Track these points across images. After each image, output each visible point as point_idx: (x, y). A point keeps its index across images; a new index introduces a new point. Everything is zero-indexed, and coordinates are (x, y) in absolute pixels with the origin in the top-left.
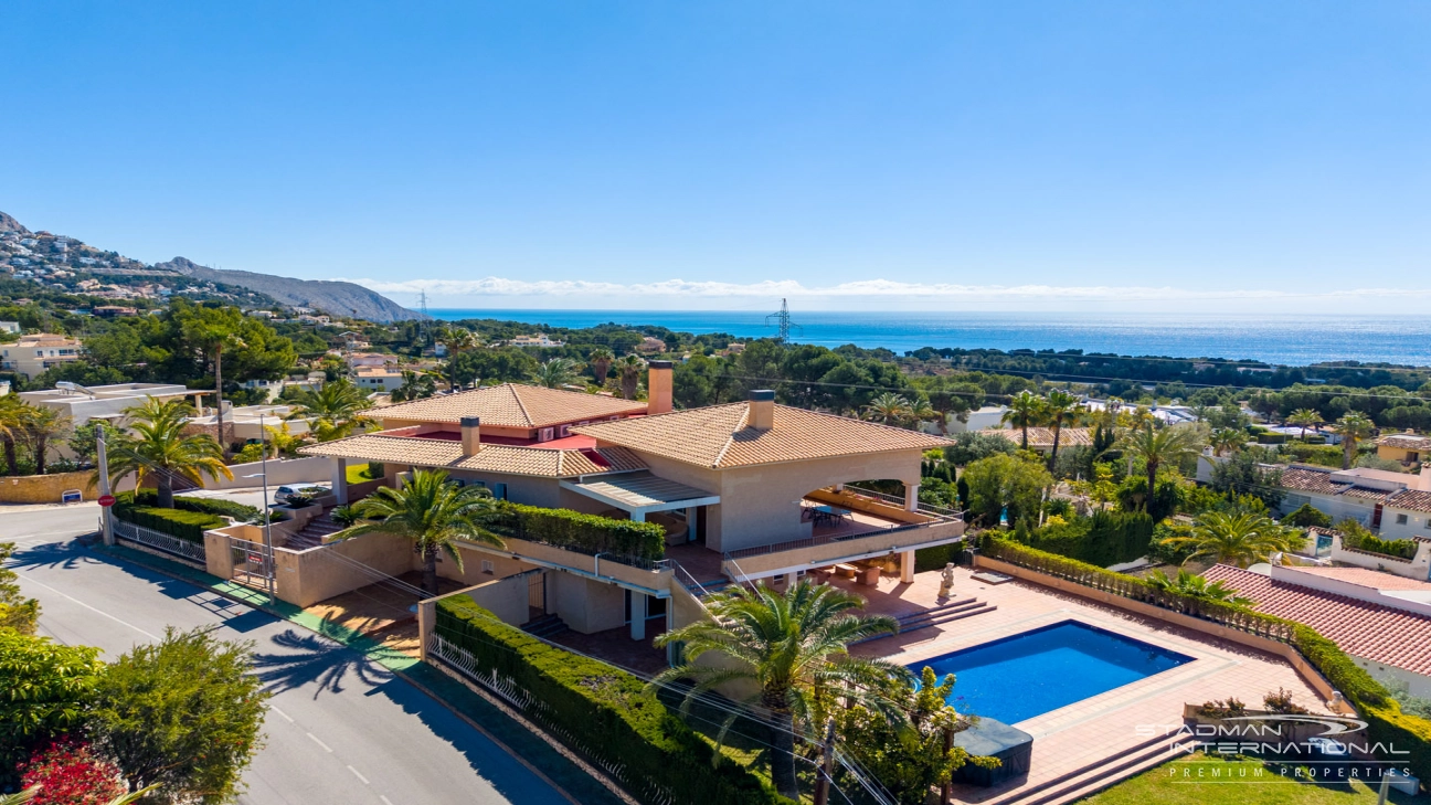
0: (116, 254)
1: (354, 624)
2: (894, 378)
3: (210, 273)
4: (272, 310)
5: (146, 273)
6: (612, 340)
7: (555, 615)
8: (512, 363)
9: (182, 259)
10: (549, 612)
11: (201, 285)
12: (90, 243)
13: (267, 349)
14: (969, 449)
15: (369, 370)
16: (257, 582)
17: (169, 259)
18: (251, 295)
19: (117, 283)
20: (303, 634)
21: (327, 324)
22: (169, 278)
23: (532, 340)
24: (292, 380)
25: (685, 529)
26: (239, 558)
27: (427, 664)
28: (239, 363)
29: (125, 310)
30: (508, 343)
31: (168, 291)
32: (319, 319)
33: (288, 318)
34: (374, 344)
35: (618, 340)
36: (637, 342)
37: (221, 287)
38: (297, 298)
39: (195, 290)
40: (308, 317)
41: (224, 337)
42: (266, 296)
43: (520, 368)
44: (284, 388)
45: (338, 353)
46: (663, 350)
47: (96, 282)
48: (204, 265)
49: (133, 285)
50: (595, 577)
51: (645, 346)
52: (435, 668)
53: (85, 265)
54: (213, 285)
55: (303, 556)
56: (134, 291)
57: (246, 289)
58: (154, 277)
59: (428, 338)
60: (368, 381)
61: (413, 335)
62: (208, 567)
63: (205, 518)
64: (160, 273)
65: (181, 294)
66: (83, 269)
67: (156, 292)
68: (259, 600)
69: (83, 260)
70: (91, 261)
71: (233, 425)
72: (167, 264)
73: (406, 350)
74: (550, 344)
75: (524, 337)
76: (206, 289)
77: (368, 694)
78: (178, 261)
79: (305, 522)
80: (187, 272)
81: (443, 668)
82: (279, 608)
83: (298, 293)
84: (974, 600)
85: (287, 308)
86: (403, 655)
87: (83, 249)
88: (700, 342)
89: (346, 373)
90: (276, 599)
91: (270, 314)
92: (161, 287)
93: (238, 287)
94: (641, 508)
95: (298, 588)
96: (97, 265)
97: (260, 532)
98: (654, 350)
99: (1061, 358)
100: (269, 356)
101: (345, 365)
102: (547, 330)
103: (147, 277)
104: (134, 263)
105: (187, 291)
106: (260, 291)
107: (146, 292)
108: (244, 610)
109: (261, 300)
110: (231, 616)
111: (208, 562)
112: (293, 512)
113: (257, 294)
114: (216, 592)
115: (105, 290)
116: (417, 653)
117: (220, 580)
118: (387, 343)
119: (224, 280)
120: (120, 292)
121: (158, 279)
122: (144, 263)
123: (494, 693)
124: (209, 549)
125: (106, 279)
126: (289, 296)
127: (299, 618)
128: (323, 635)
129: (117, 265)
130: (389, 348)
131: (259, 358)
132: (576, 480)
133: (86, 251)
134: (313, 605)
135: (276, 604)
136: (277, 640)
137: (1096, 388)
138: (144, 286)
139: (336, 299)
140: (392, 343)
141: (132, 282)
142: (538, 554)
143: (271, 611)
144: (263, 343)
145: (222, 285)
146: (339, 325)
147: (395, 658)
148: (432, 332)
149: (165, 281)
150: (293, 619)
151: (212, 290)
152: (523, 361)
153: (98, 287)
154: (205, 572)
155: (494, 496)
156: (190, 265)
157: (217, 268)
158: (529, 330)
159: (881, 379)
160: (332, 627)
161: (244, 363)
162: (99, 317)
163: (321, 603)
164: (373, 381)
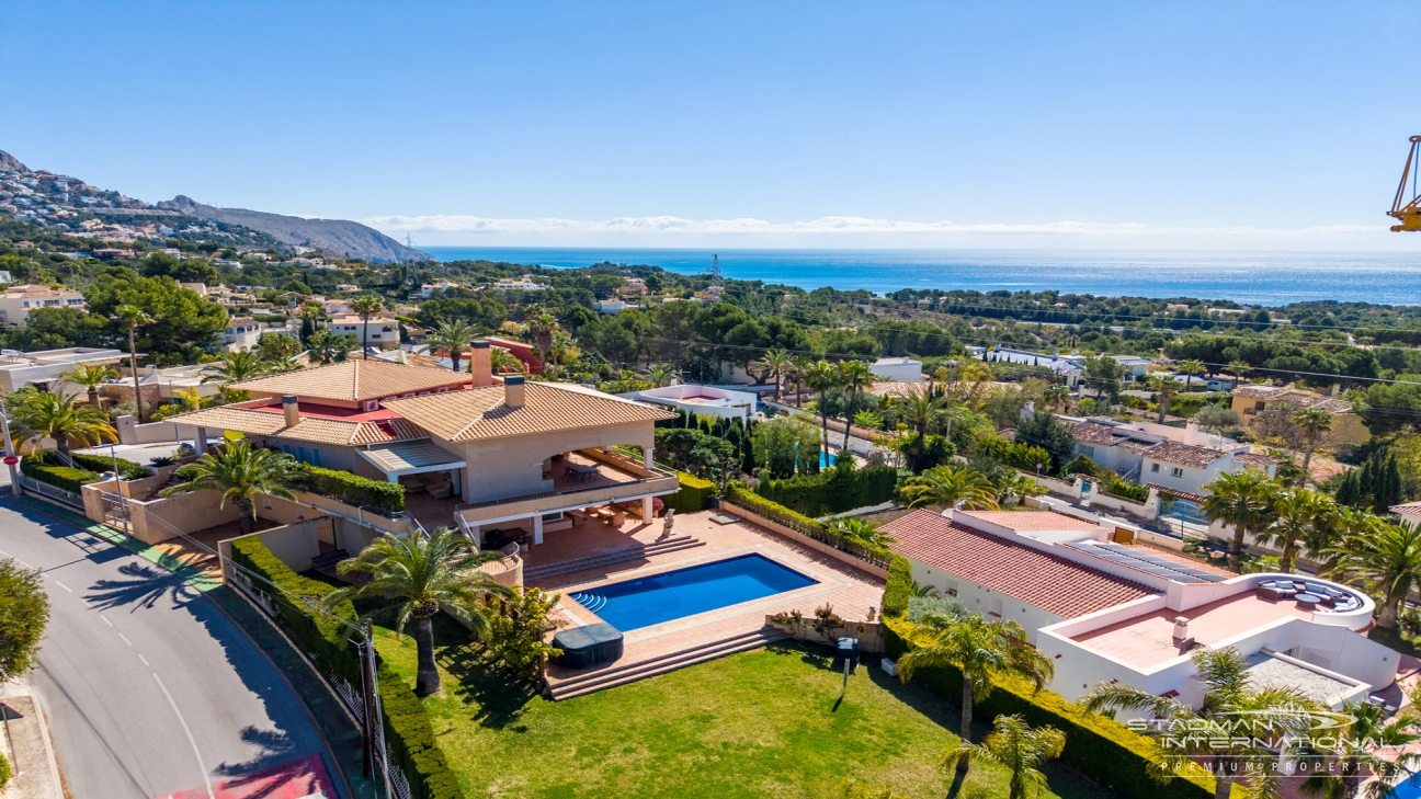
0: (117, 194)
1: (183, 559)
2: (790, 335)
3: (212, 212)
4: (267, 253)
5: (147, 212)
6: (593, 283)
7: (344, 550)
8: (480, 310)
9: (184, 198)
10: (339, 548)
11: (202, 225)
12: (90, 182)
13: (201, 314)
14: (837, 402)
15: (343, 317)
16: (120, 525)
17: (171, 198)
18: (252, 234)
19: (119, 222)
20: (142, 565)
21: (320, 267)
22: (170, 218)
23: (515, 283)
24: (271, 327)
25: (449, 486)
26: (107, 508)
27: (227, 586)
28: (173, 328)
29: (124, 252)
30: (493, 286)
31: (170, 230)
32: (313, 261)
33: (283, 260)
34: (363, 287)
35: (599, 283)
36: (618, 286)
37: (222, 227)
38: (299, 237)
39: (196, 229)
40: (302, 260)
41: (134, 314)
42: (267, 236)
43: (488, 314)
44: (262, 335)
45: (320, 299)
46: (644, 293)
47: (99, 221)
48: (204, 203)
49: (136, 225)
50: (360, 523)
51: (627, 289)
52: (231, 589)
53: (87, 205)
54: (214, 225)
55: (148, 506)
56: (137, 230)
57: (247, 228)
58: (155, 217)
59: (415, 281)
60: (342, 329)
61: (400, 279)
62: (87, 512)
63: (87, 474)
64: (162, 213)
65: (183, 234)
66: (85, 209)
67: (158, 231)
68: (120, 538)
69: (84, 199)
70: (92, 200)
71: (158, 386)
72: (169, 203)
73: (393, 293)
74: (534, 287)
75: (508, 280)
76: (208, 229)
77: (174, 608)
78: (180, 199)
79: (168, 478)
80: (188, 211)
81: (235, 589)
82: (134, 545)
83: (300, 232)
84: (689, 537)
85: (288, 248)
86: (210, 581)
87: (84, 188)
88: (681, 285)
89: (323, 320)
90: (129, 537)
91: (265, 256)
92: (163, 227)
93: (239, 226)
94: (395, 471)
95: (146, 530)
96: (99, 205)
97: (127, 487)
98: (634, 293)
99: (1036, 299)
100: (201, 321)
101: (322, 312)
102: (536, 271)
103: (148, 217)
104: (135, 203)
105: (188, 231)
106: (261, 230)
107: (148, 231)
108: (105, 546)
109: (262, 239)
110: (93, 551)
111: (86, 508)
112: (156, 470)
113: (257, 233)
114: (90, 533)
115: (108, 229)
116: (221, 580)
117: (95, 523)
118: (376, 286)
119: (226, 220)
120: (124, 233)
121: (160, 219)
122: (145, 202)
123: (261, 607)
124: (85, 499)
125: (108, 219)
126: (292, 234)
127: (147, 554)
128: (159, 566)
129: (118, 204)
130: (378, 291)
131: (192, 323)
132: (364, 447)
133: (87, 190)
134: (159, 544)
135: (131, 542)
136: (123, 570)
137: (1066, 329)
138: (146, 226)
139: (338, 238)
140: (381, 286)
141: (135, 221)
142: (328, 505)
143: (126, 548)
144: (194, 308)
145: (223, 224)
146: (333, 267)
147: (205, 583)
148: (418, 275)
149: (167, 220)
150: (141, 554)
151: (213, 230)
152: (491, 308)
153: (101, 226)
154: (85, 517)
155: (296, 459)
156: (192, 203)
157: (219, 207)
158: (518, 272)
159: (778, 336)
160: (167, 560)
161: (176, 328)
162: (98, 260)
163: (166, 542)
164: (347, 328)
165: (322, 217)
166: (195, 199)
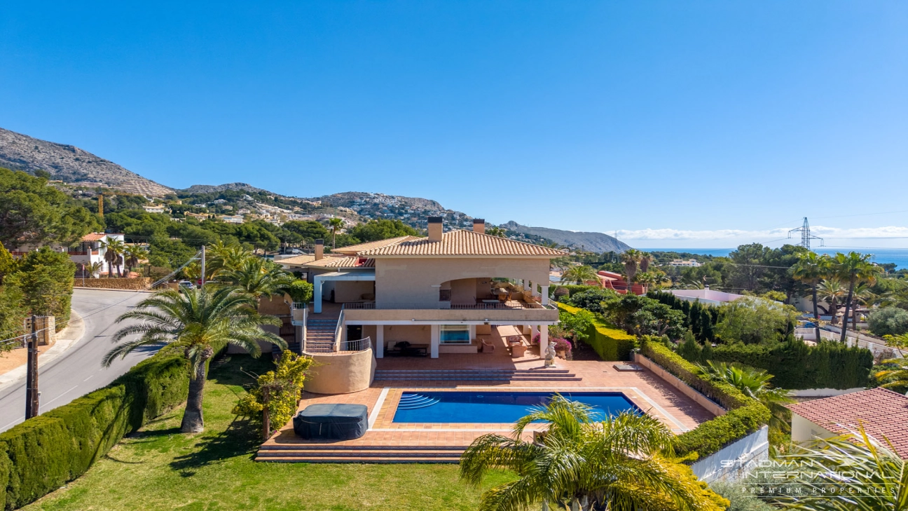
3: (526, 229)
9: (513, 222)
23: (684, 262)
30: (668, 264)
48: (522, 225)
69: (465, 223)
72: (505, 225)
75: (679, 260)
78: (511, 223)
80: (513, 229)
83: (569, 239)
84: (568, 372)
87: (465, 218)
94: (320, 277)
102: (696, 257)
106: (548, 237)
113: (545, 239)
126: (565, 241)
132: (336, 270)
133: (467, 219)
139: (591, 243)
145: (528, 234)
156: (516, 225)
157: (529, 226)
165: (583, 231)
166: (518, 223)
